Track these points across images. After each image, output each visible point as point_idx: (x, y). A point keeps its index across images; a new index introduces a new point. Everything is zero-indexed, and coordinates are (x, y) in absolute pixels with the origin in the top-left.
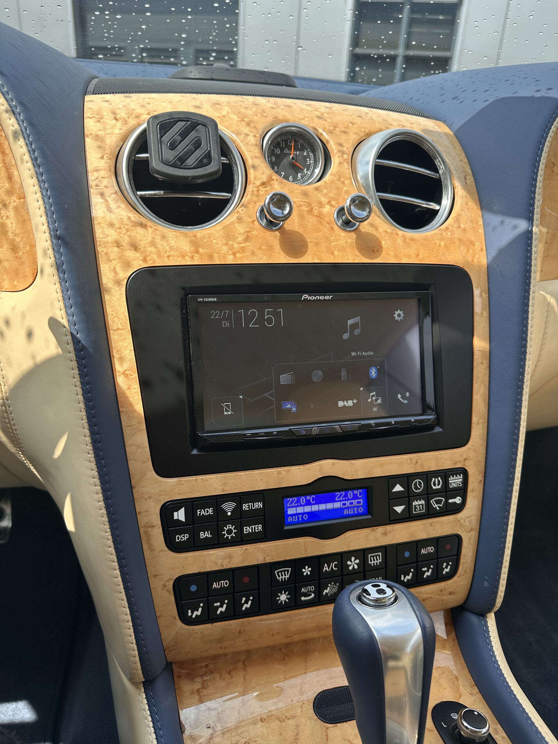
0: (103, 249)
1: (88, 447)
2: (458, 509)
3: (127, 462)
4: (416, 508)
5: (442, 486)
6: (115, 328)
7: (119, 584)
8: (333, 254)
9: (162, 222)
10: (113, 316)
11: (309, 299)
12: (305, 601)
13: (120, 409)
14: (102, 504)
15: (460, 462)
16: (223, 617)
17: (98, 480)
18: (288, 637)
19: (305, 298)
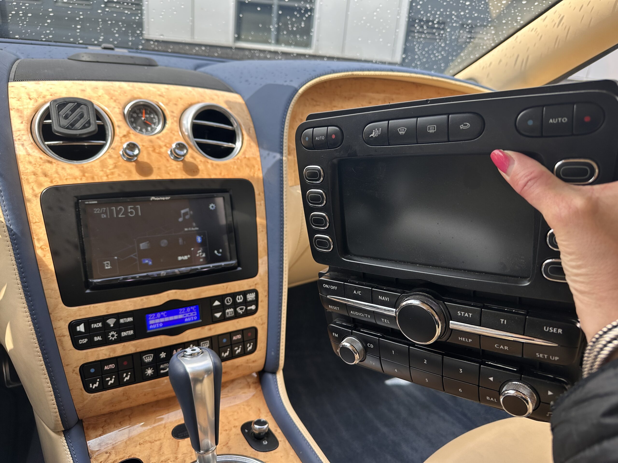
0: (25, 177)
1: (20, 290)
2: (253, 312)
3: (46, 299)
4: (228, 313)
5: (243, 300)
6: (34, 222)
7: (44, 369)
8: (169, 174)
9: (62, 159)
10: (32, 215)
11: (155, 199)
12: (163, 373)
13: (40, 269)
14: (31, 323)
15: (253, 286)
16: (113, 387)
17: (28, 309)
18: (155, 396)
19: (153, 199)
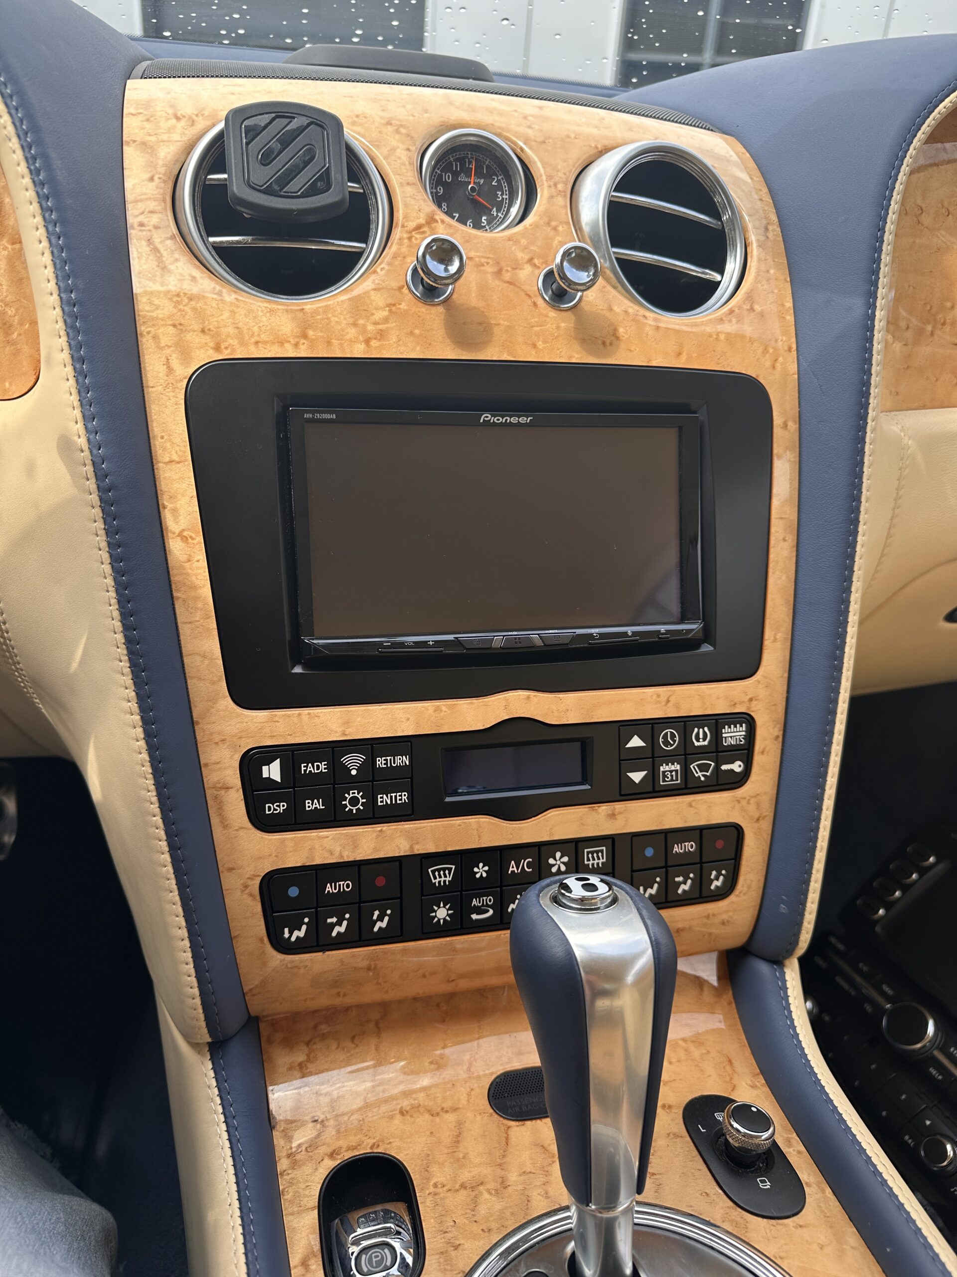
0: (149, 329)
1: (118, 650)
2: (738, 781)
3: (186, 682)
4: (665, 776)
5: (710, 742)
6: (167, 460)
7: (169, 876)
8: (534, 346)
9: (249, 287)
10: (163, 440)
11: (492, 421)
12: (476, 920)
13: (175, 594)
14: (142, 744)
15: (742, 703)
16: (342, 943)
17: (136, 705)
18: (449, 981)
19: (486, 419)
